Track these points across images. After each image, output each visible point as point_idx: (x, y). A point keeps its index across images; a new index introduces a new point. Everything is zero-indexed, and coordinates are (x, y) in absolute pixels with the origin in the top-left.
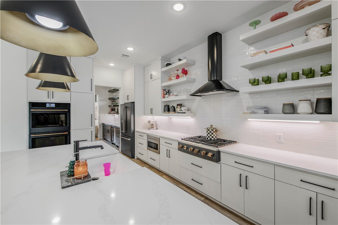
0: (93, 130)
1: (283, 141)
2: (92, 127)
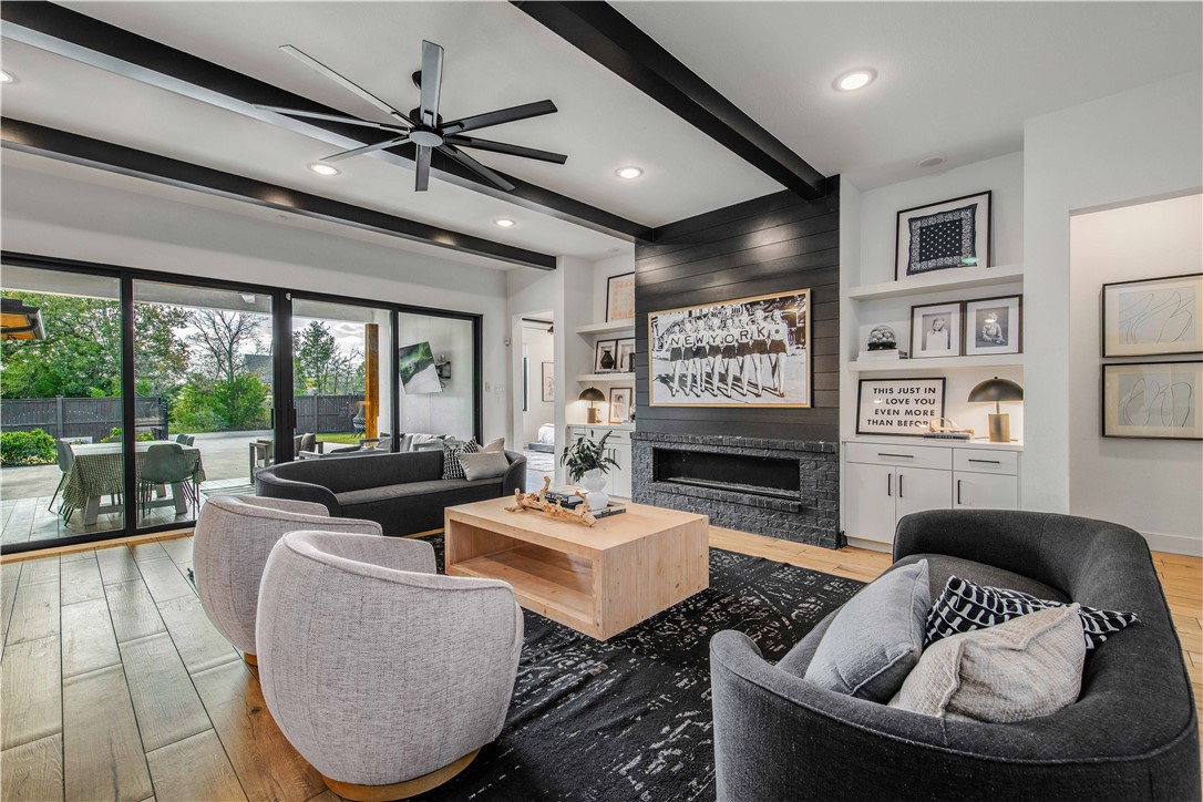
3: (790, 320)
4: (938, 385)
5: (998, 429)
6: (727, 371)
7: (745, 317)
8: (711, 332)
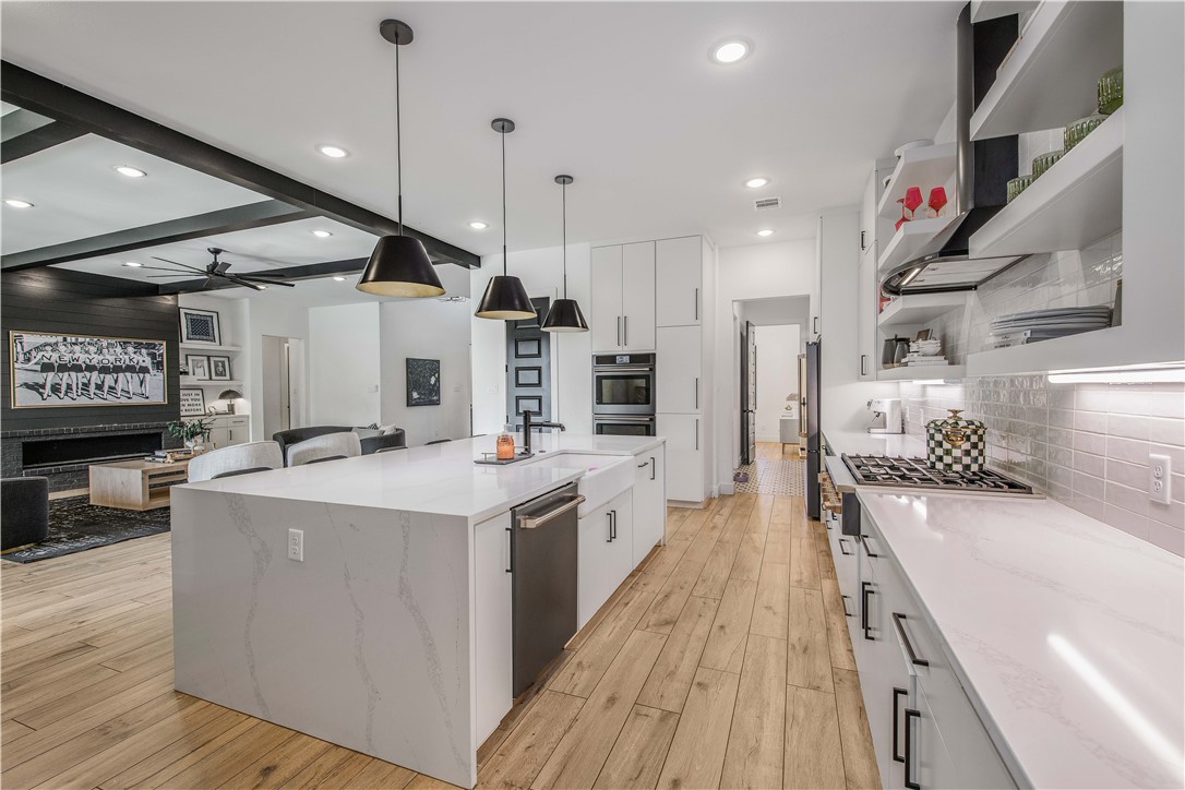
0: (699, 417)
1: (1173, 496)
2: (698, 411)
3: (153, 356)
4: (200, 392)
5: (231, 409)
6: (103, 382)
7: (119, 350)
8: (87, 355)
